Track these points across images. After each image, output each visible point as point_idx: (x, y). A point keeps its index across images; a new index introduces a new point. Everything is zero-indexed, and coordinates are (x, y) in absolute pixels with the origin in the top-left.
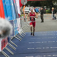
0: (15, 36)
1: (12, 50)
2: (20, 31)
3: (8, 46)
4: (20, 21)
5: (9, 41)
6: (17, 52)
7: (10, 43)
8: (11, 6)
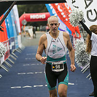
0: (16, 49)
1: (13, 60)
2: (20, 46)
3: (10, 58)
4: (20, 38)
5: (11, 53)
6: (17, 62)
7: (12, 54)
8: (12, 27)
